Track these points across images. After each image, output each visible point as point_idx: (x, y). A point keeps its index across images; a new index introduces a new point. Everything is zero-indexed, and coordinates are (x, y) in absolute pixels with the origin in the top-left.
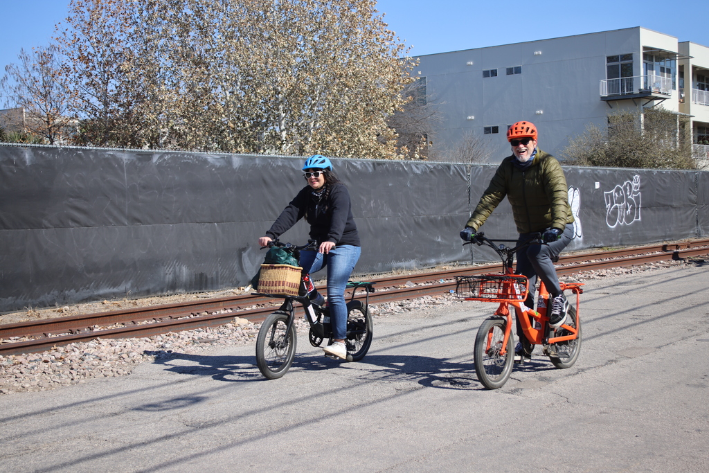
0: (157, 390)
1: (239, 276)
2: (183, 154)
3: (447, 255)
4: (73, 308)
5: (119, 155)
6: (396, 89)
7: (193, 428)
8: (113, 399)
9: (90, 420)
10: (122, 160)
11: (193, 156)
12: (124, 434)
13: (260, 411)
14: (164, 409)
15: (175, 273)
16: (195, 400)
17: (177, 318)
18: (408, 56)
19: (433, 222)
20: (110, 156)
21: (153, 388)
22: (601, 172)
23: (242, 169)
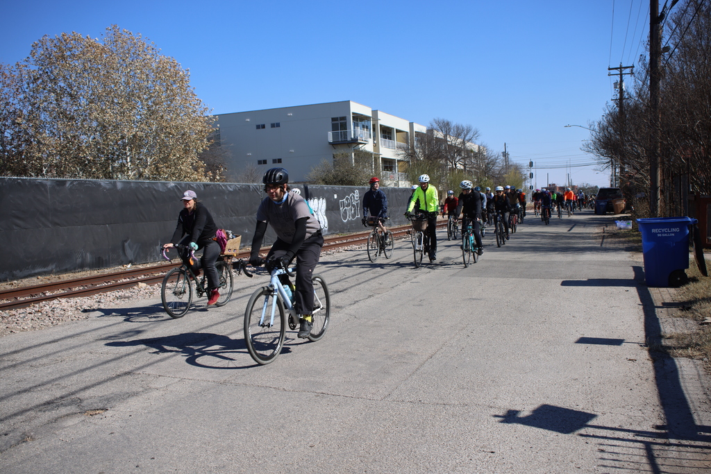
1: (123, 258)
2: (86, 181)
4: (19, 282)
5: (44, 182)
6: (203, 136)
10: (46, 185)
11: (92, 181)
15: (82, 257)
18: (211, 115)
19: (240, 220)
20: (38, 183)
22: (338, 188)
23: (123, 189)
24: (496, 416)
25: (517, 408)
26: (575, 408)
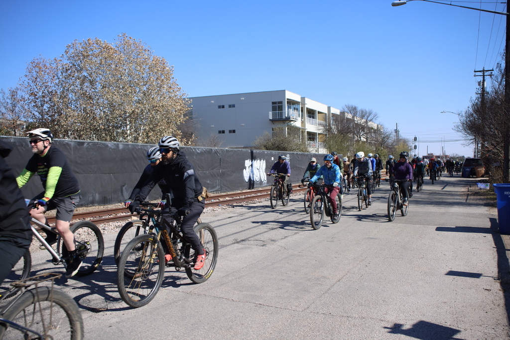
1: (121, 198)
2: (98, 143)
3: (211, 189)
6: (181, 114)
10: (71, 146)
15: (93, 197)
17: (103, 217)
19: (204, 173)
20: (66, 143)
22: (274, 153)
23: (123, 150)
24: (385, 328)
25: (401, 322)
26: (444, 325)
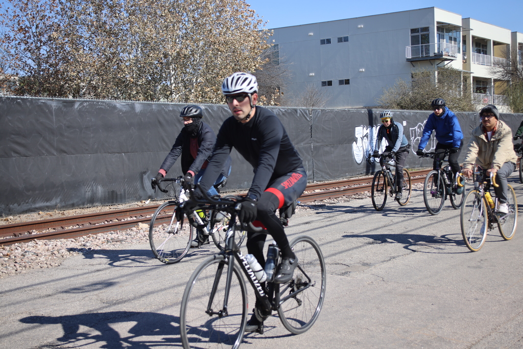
0: (80, 277)
1: (141, 193)
2: (98, 102)
4: (16, 217)
5: (49, 102)
6: (256, 53)
7: (108, 305)
8: (47, 284)
9: (30, 300)
10: (51, 106)
11: (105, 103)
12: (55, 310)
13: (158, 291)
14: (86, 292)
15: (93, 191)
16: (109, 284)
17: (95, 224)
18: (265, 29)
20: (42, 104)
21: (78, 275)
22: (407, 114)
